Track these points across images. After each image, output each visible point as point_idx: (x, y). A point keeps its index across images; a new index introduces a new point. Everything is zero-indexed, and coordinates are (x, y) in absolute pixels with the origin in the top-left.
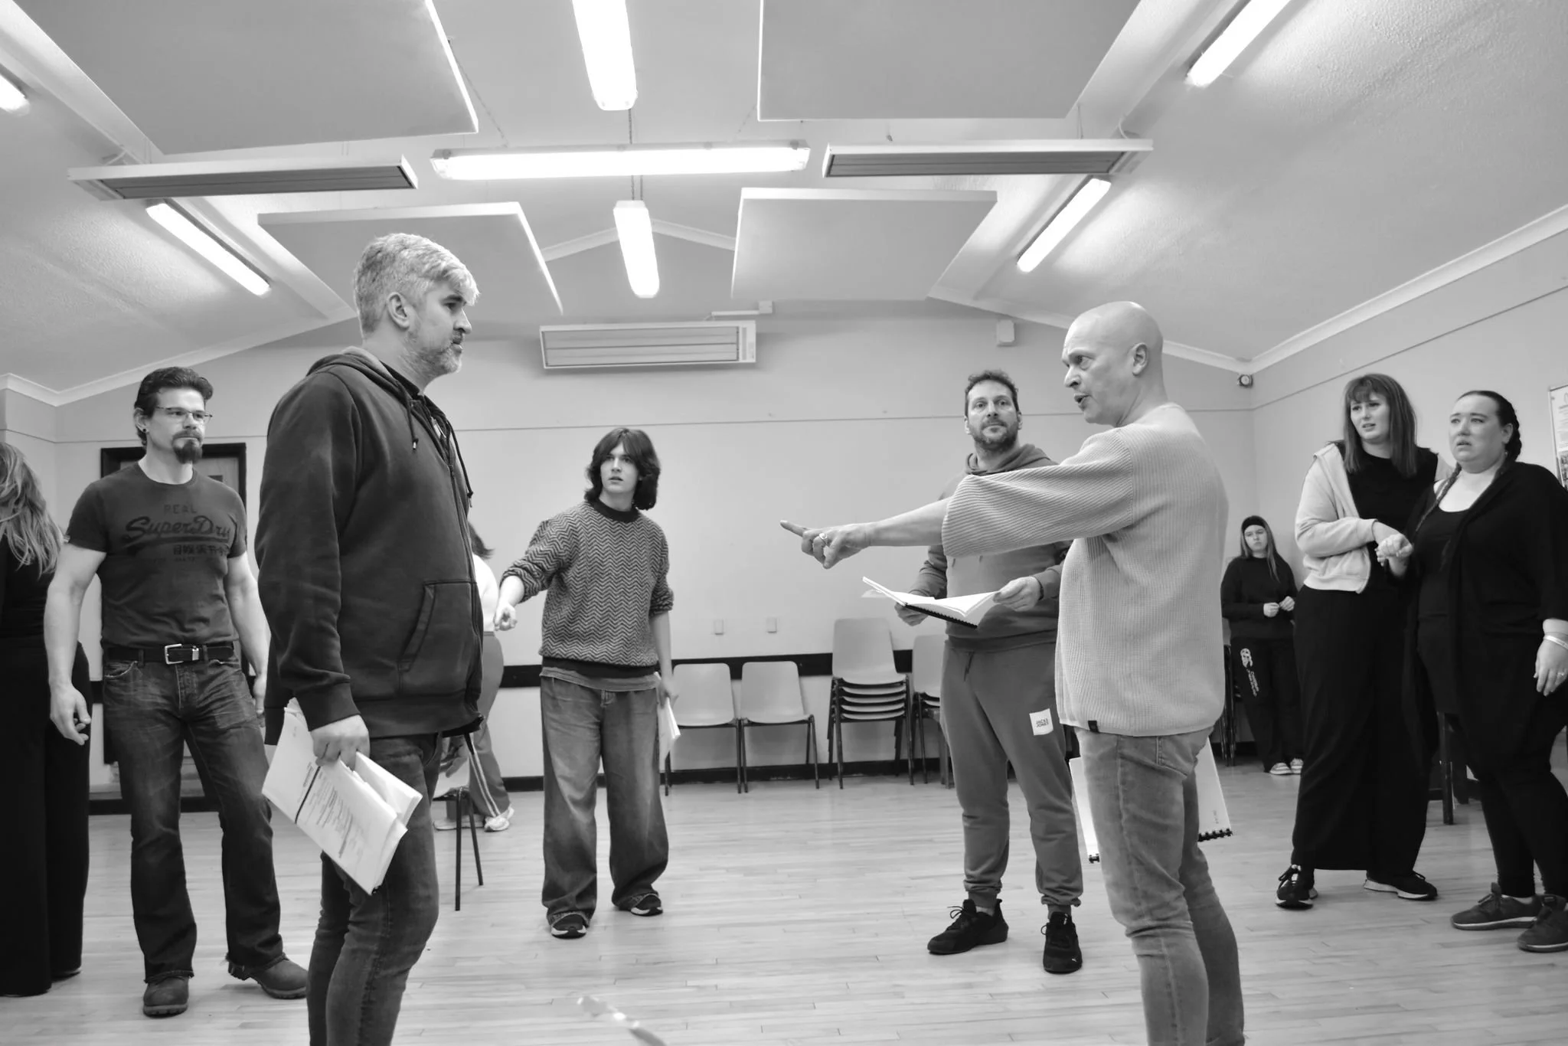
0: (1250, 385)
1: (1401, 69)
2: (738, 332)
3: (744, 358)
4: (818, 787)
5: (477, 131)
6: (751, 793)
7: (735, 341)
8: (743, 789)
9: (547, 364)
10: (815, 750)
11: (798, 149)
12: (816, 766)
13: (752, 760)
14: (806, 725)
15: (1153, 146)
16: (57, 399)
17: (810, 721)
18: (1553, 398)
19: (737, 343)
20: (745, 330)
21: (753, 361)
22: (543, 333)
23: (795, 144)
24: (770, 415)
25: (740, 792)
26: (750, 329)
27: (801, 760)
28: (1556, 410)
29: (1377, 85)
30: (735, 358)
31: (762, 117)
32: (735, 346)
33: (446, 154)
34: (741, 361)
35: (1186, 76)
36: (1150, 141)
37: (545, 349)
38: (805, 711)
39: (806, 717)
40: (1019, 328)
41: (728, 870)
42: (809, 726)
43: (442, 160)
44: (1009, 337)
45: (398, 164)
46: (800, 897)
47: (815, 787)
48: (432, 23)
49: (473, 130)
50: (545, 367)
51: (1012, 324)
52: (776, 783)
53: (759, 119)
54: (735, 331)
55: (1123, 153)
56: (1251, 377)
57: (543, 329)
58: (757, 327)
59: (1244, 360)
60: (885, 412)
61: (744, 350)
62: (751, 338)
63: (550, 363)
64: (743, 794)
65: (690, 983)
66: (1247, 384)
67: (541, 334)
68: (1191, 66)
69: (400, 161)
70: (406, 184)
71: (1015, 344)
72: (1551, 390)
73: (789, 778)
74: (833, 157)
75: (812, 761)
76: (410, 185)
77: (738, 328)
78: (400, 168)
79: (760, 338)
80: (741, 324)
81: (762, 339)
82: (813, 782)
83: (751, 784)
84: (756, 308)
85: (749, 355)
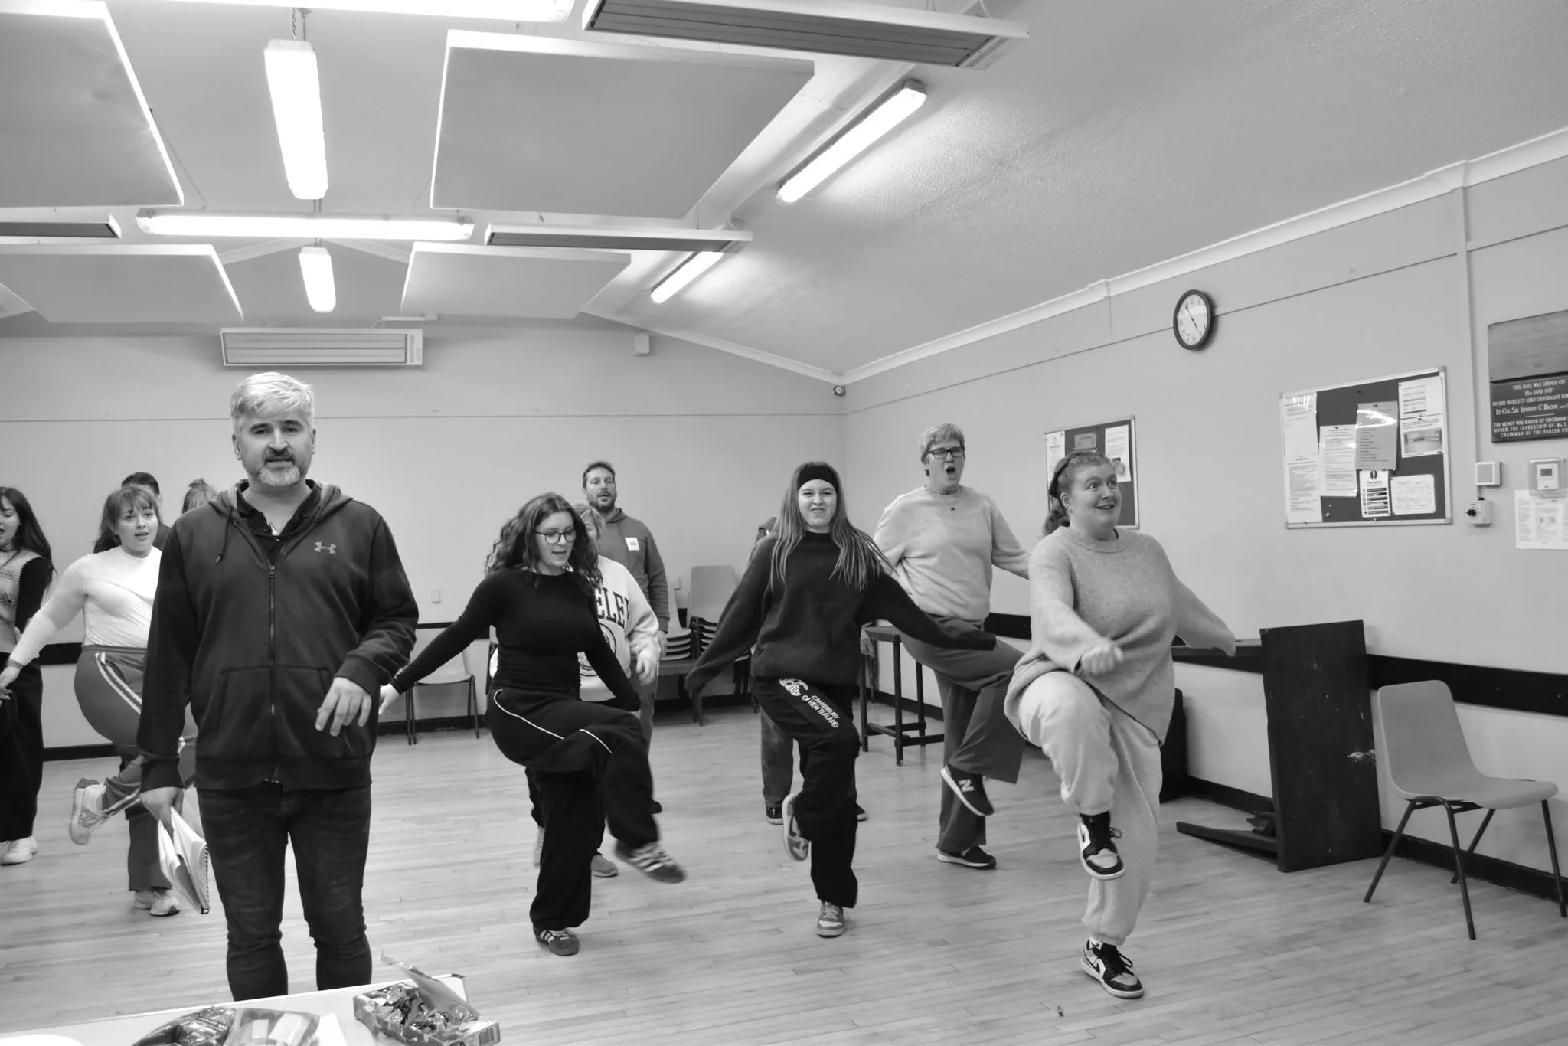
0: (843, 394)
1: (933, 206)
2: (406, 339)
3: (412, 361)
4: (478, 737)
5: (183, 204)
6: (420, 745)
7: (403, 346)
8: (412, 741)
9: (227, 362)
10: (476, 704)
11: (464, 225)
12: (476, 718)
13: (419, 714)
14: (468, 684)
15: (753, 238)
17: (471, 681)
18: (1046, 440)
19: (406, 348)
20: (412, 337)
21: (420, 363)
22: (224, 334)
23: (462, 220)
24: (434, 411)
25: (410, 744)
26: (417, 336)
27: (462, 712)
28: (1048, 450)
29: (918, 213)
30: (404, 361)
31: (435, 204)
32: (403, 351)
33: (150, 214)
34: (409, 363)
35: (777, 193)
36: (751, 234)
37: (225, 348)
38: (467, 671)
39: (467, 677)
40: (654, 340)
41: (404, 820)
42: (470, 685)
43: (147, 219)
44: (645, 349)
45: (107, 222)
46: (465, 841)
47: (475, 737)
48: (154, 141)
49: (180, 204)
50: (225, 364)
51: (647, 338)
52: (440, 733)
53: (431, 207)
54: (404, 337)
55: (729, 242)
56: (844, 388)
57: (224, 330)
58: (424, 332)
59: (839, 374)
60: (537, 410)
61: (412, 355)
62: (418, 344)
63: (230, 361)
64: (413, 745)
65: (381, 918)
66: (841, 393)
67: (223, 339)
68: (781, 187)
69: (108, 220)
70: (112, 234)
71: (649, 354)
72: (1046, 434)
73: (451, 728)
74: (493, 235)
75: (473, 713)
76: (114, 235)
77: (406, 335)
78: (108, 226)
79: (426, 342)
80: (410, 332)
81: (428, 344)
82: (473, 732)
83: (419, 735)
84: (423, 315)
85: (416, 359)
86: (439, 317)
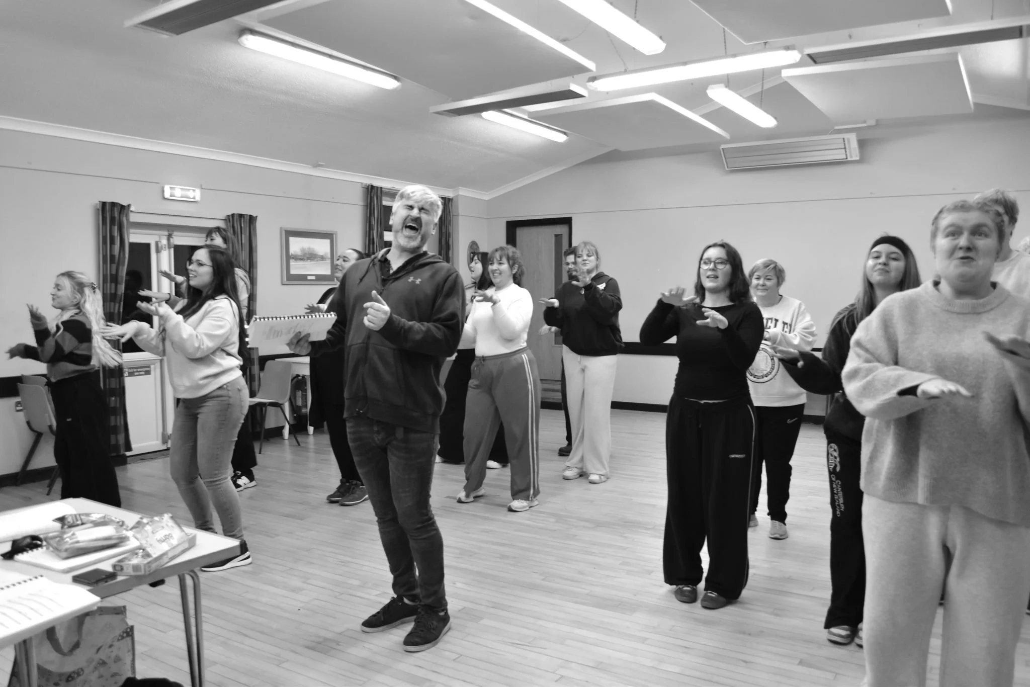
2: (844, 141)
3: (851, 157)
7: (843, 147)
11: (791, 51)
16: (486, 196)
19: (845, 148)
20: (849, 140)
21: (858, 158)
22: (723, 149)
24: (871, 193)
26: (853, 139)
30: (845, 158)
32: (844, 150)
34: (849, 159)
37: (725, 158)
50: (727, 169)
54: (842, 140)
57: (723, 146)
58: (857, 136)
60: (954, 189)
61: (850, 152)
62: (854, 144)
67: (722, 150)
69: (568, 87)
77: (844, 139)
78: (570, 89)
79: (863, 142)
80: (846, 136)
81: (862, 144)
84: (865, 122)
85: (855, 155)
86: (877, 121)
